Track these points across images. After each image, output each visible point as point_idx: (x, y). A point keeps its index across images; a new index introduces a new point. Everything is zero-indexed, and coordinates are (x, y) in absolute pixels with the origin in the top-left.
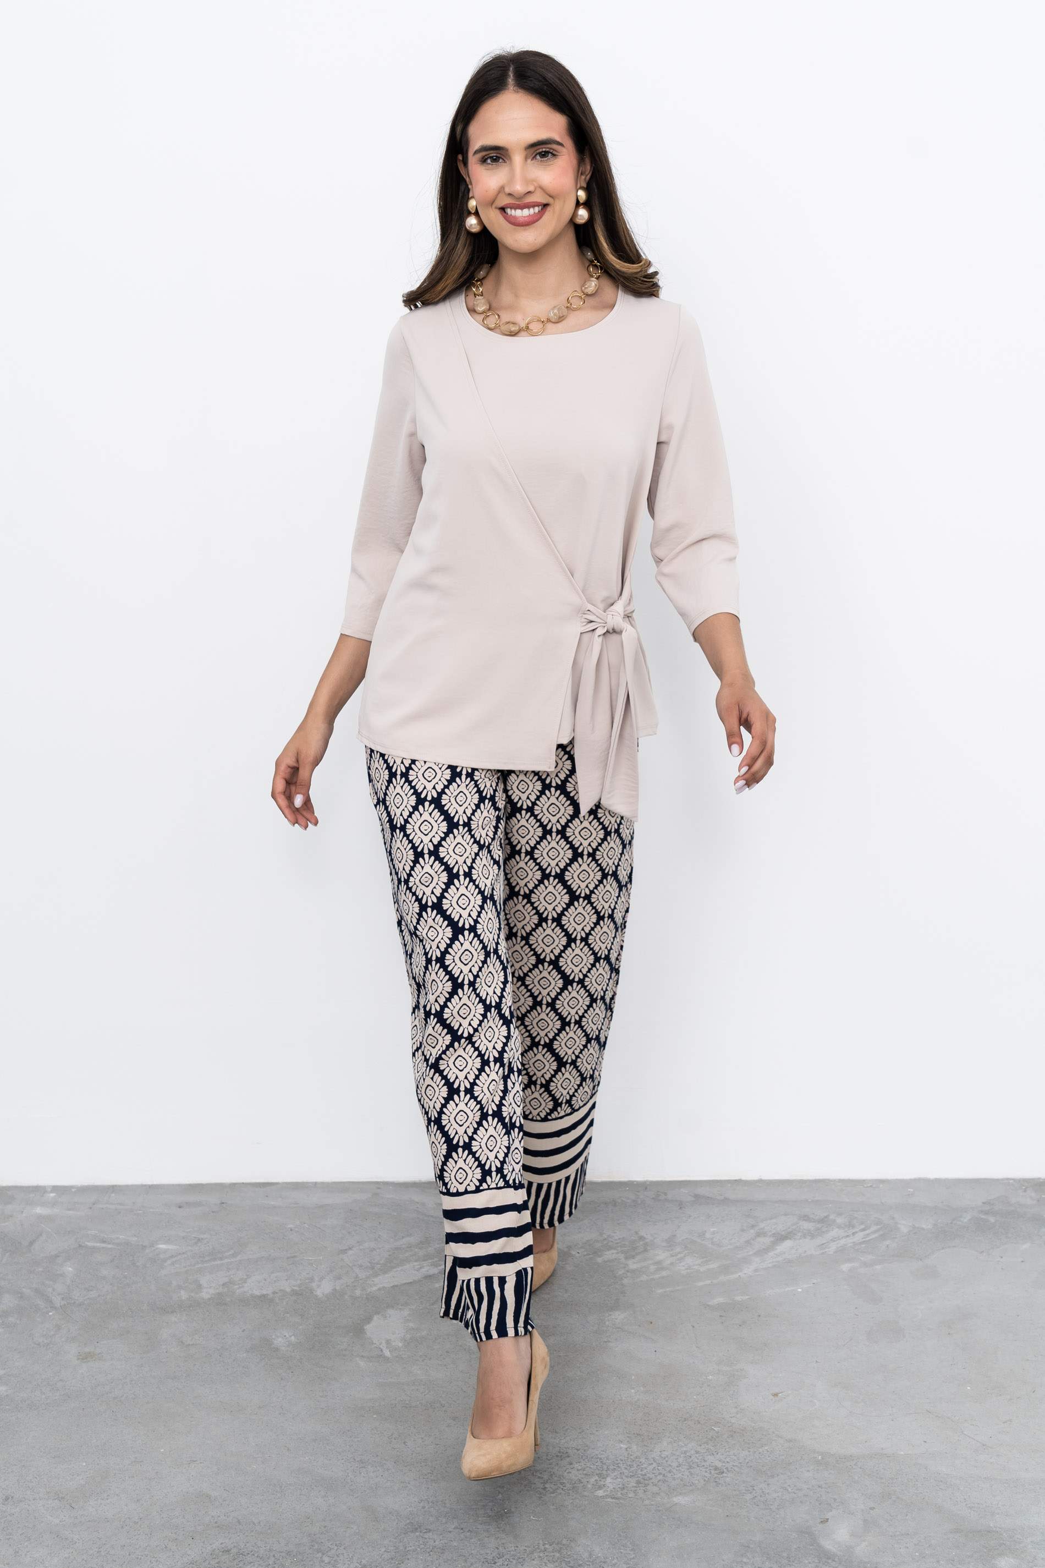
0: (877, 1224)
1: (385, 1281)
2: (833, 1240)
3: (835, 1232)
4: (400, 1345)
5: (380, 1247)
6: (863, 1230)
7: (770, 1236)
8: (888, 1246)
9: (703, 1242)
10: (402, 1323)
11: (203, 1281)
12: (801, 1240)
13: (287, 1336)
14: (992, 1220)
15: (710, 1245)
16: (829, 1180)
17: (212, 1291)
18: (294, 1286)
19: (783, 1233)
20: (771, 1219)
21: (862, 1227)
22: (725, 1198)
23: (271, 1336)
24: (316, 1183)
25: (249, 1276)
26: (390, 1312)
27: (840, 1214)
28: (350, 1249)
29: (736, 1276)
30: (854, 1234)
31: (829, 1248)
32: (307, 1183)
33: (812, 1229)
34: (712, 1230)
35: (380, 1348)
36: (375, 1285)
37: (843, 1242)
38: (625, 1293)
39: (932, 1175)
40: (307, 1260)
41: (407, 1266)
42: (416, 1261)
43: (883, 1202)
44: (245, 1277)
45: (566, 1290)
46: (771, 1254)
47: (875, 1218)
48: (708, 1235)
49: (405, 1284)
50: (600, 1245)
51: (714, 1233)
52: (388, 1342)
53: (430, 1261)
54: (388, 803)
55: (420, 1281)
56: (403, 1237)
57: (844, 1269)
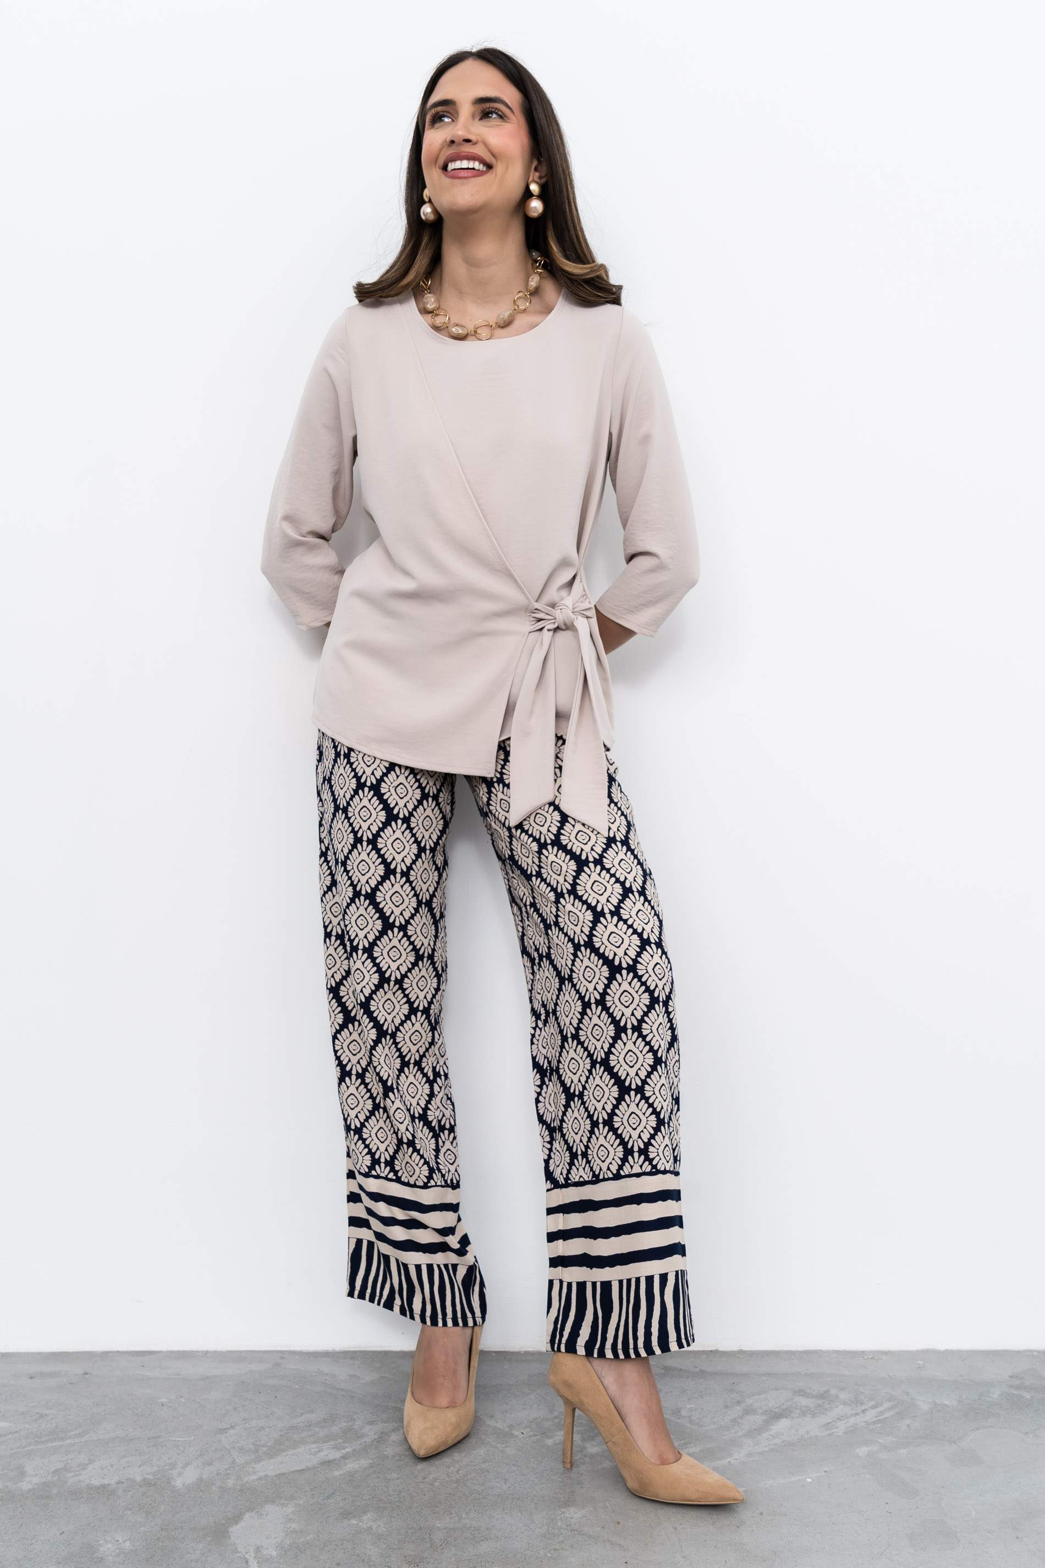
0: (890, 1401)
1: (270, 1468)
2: (840, 1419)
3: (840, 1410)
4: (274, 1553)
5: (271, 1425)
6: (874, 1407)
7: (761, 1414)
8: (908, 1426)
9: (679, 1421)
10: (281, 1523)
11: (29, 1469)
12: (800, 1419)
13: (120, 1541)
14: (1027, 1396)
15: (688, 1425)
16: (822, 1351)
17: (36, 1480)
18: (147, 1474)
19: (777, 1410)
20: (759, 1394)
21: (872, 1403)
22: (700, 1370)
23: (98, 1541)
24: (207, 1352)
25: (91, 1461)
26: (269, 1508)
27: (842, 1389)
28: (232, 1427)
29: (725, 1462)
30: (864, 1411)
31: (836, 1428)
32: (197, 1351)
33: (811, 1405)
34: (688, 1406)
35: (245, 1558)
36: (255, 1473)
37: (852, 1421)
38: (582, 1484)
39: (942, 1347)
40: (174, 1441)
41: (301, 1449)
42: (314, 1443)
43: (891, 1375)
44: (87, 1462)
45: (505, 1479)
46: (765, 1435)
47: (886, 1393)
48: (684, 1413)
49: (295, 1471)
50: (549, 1423)
51: (691, 1410)
52: (258, 1549)
53: (332, 1443)
54: (333, 782)
55: (314, 1468)
56: (302, 1414)
57: (861, 1454)
